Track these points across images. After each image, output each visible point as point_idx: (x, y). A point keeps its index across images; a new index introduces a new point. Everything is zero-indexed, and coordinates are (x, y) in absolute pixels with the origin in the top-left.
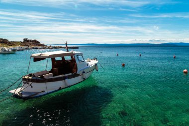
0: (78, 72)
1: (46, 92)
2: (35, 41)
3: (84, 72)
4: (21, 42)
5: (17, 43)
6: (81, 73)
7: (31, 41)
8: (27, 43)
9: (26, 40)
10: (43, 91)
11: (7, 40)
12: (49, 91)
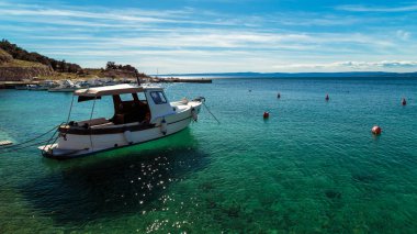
0: (152, 121)
1: (90, 151)
2: (128, 67)
3: (164, 121)
4: (102, 70)
5: (94, 71)
6: (158, 123)
7: (120, 67)
8: (113, 72)
9: (111, 66)
10: (87, 149)
11: (78, 66)
12: (96, 149)
